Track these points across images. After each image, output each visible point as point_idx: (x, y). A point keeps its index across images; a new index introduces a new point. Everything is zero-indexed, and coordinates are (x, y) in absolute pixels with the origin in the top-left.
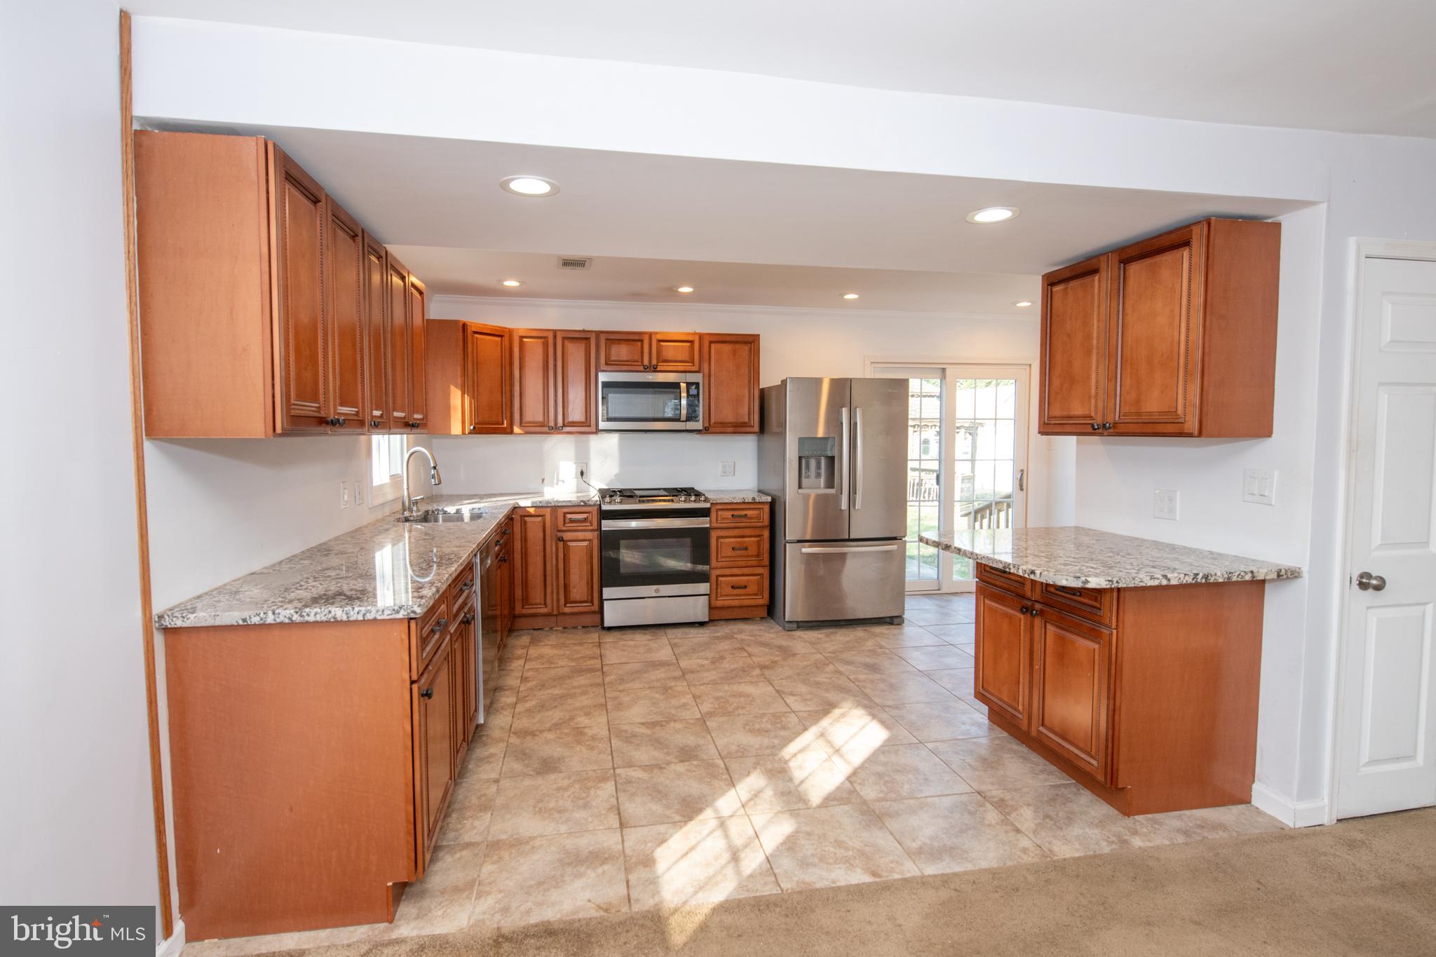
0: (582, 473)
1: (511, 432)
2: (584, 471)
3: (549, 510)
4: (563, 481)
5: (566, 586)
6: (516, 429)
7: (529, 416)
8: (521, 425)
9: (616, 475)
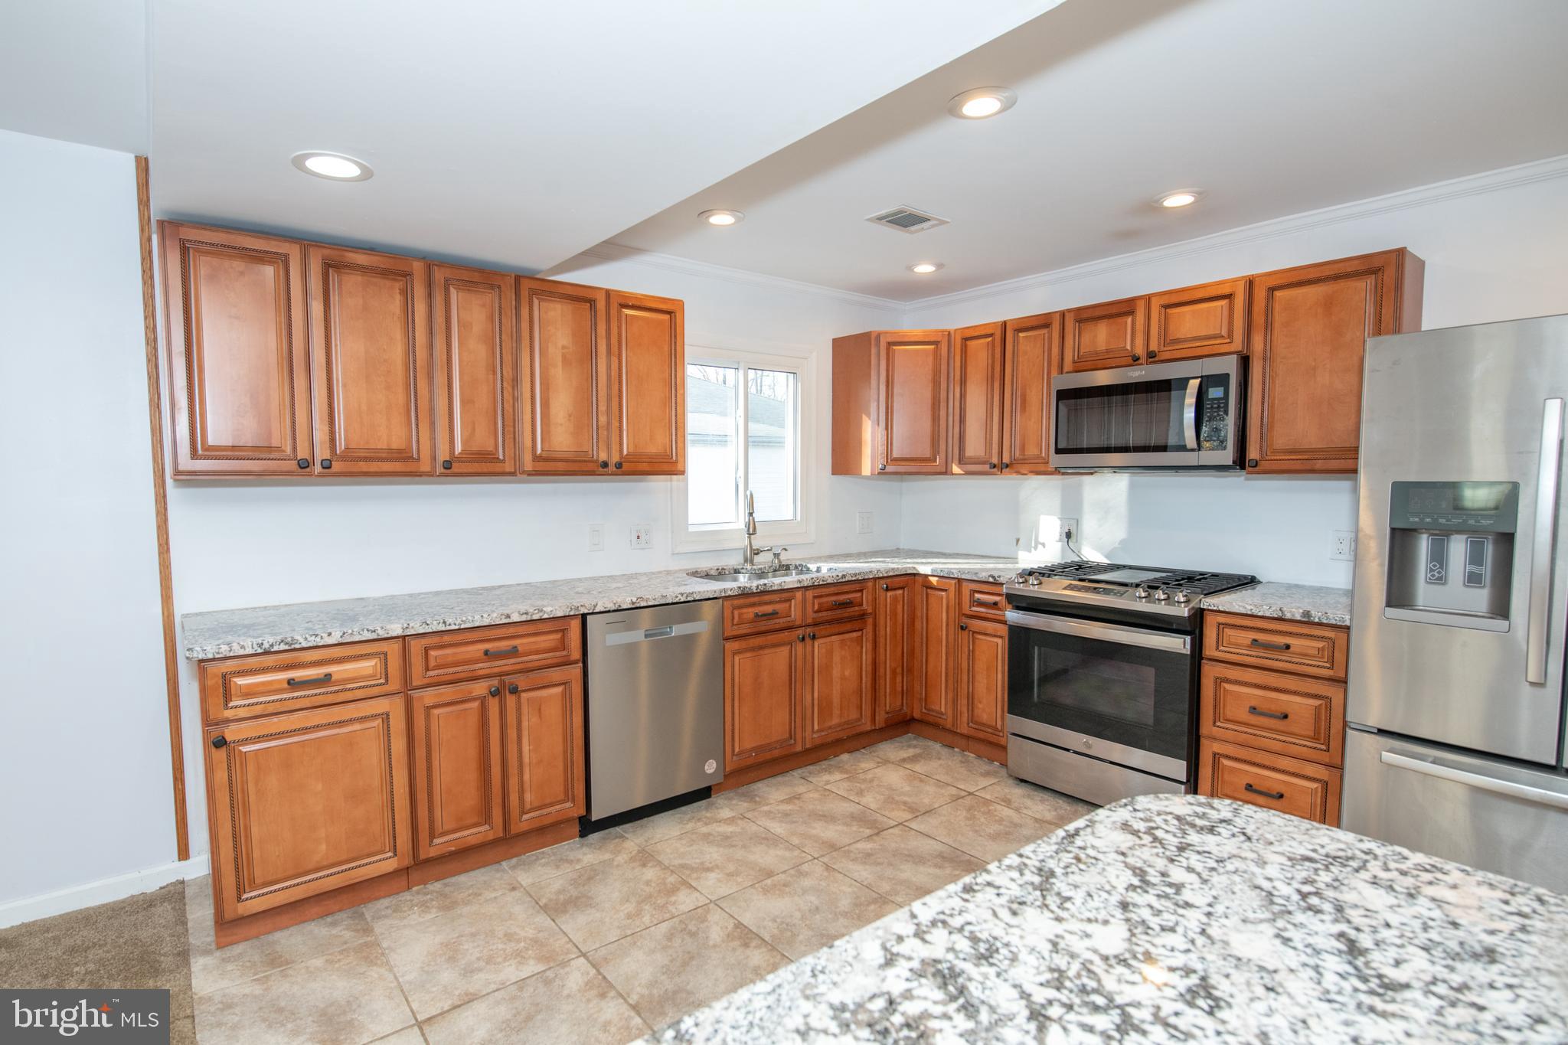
0: (1069, 535)
1: (946, 472)
2: (1074, 531)
3: (953, 582)
4: (1043, 545)
5: (971, 698)
6: (956, 469)
7: (970, 452)
8: (961, 461)
9: (1122, 542)
